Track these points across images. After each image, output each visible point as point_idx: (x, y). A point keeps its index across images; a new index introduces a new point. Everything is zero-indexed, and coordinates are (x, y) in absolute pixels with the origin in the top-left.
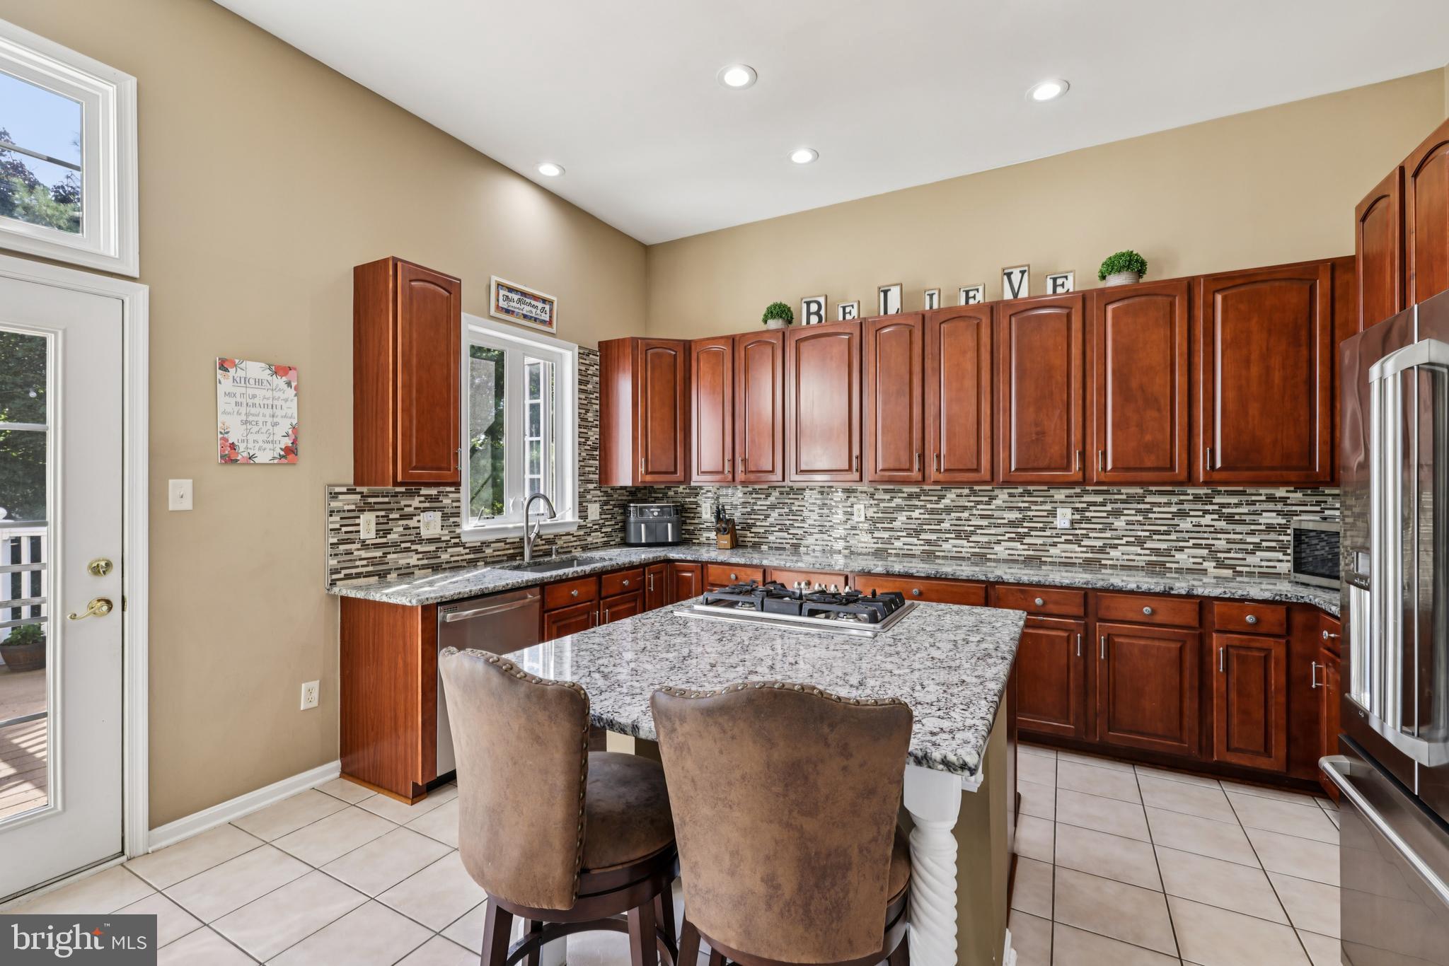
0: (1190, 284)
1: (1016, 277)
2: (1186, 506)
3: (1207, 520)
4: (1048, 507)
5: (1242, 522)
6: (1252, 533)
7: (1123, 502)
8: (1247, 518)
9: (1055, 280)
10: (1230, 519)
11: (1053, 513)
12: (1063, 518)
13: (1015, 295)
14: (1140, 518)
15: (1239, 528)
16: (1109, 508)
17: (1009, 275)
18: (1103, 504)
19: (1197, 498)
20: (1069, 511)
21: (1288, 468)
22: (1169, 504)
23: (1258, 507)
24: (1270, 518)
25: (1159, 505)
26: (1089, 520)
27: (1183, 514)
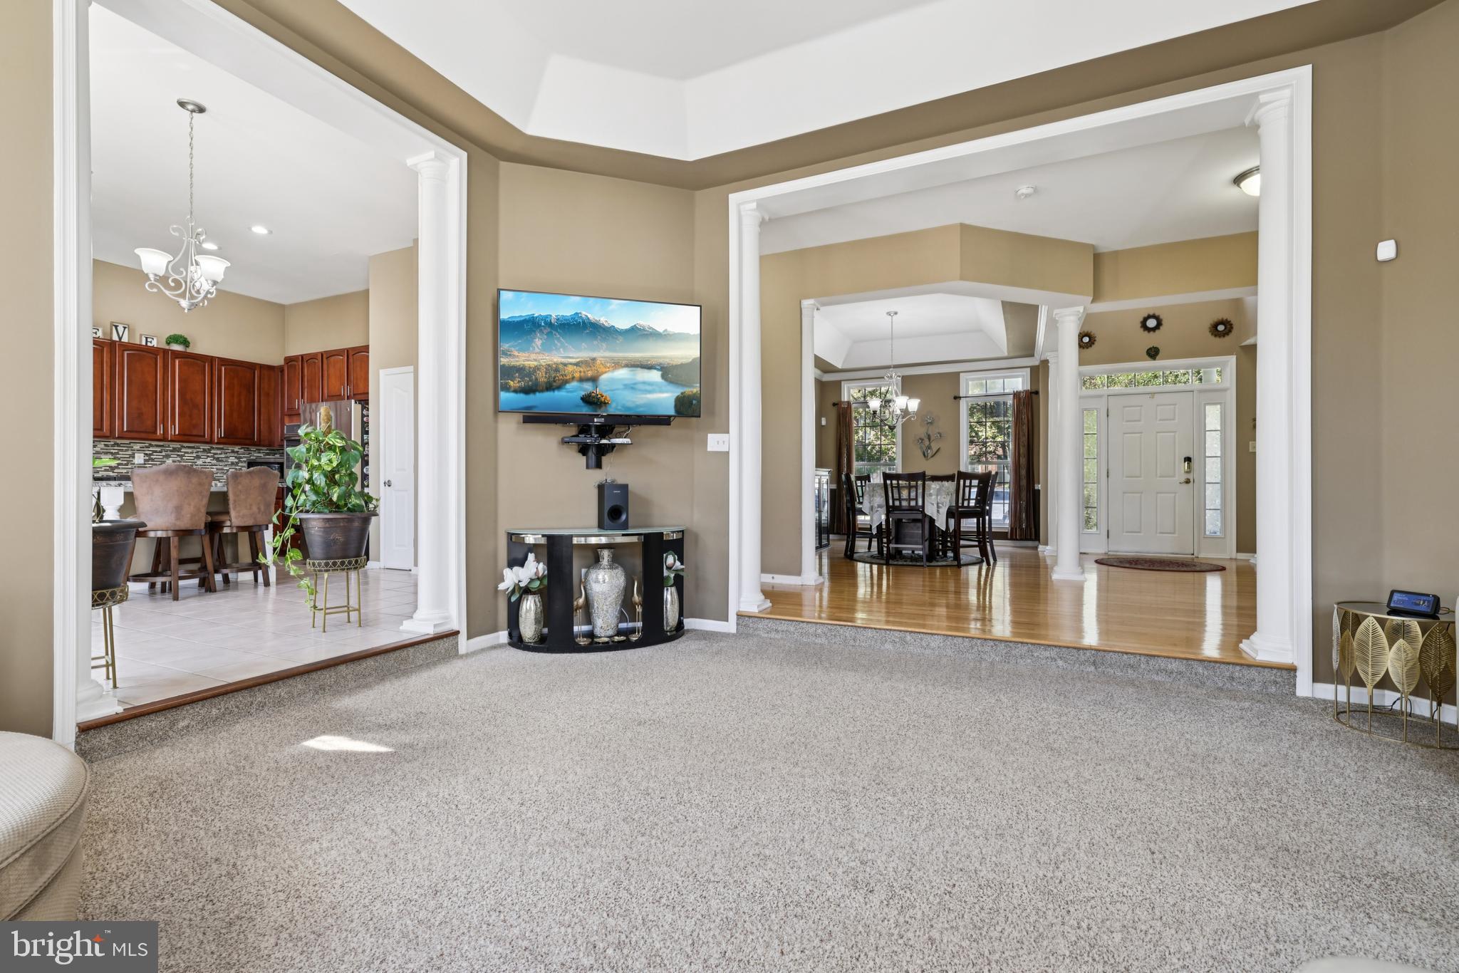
0: (211, 360)
1: (121, 329)
2: (200, 454)
3: (209, 460)
4: (130, 453)
5: (222, 461)
6: (226, 465)
7: (171, 451)
8: (224, 459)
9: (147, 338)
10: (218, 459)
11: (133, 456)
12: (139, 459)
13: (120, 338)
14: (179, 459)
15: (221, 464)
16: (164, 454)
17: (116, 327)
18: (161, 452)
19: (204, 450)
20: (143, 455)
21: (246, 439)
22: (192, 453)
23: (228, 455)
24: (232, 459)
25: (187, 453)
26: (153, 460)
27: (198, 457)
